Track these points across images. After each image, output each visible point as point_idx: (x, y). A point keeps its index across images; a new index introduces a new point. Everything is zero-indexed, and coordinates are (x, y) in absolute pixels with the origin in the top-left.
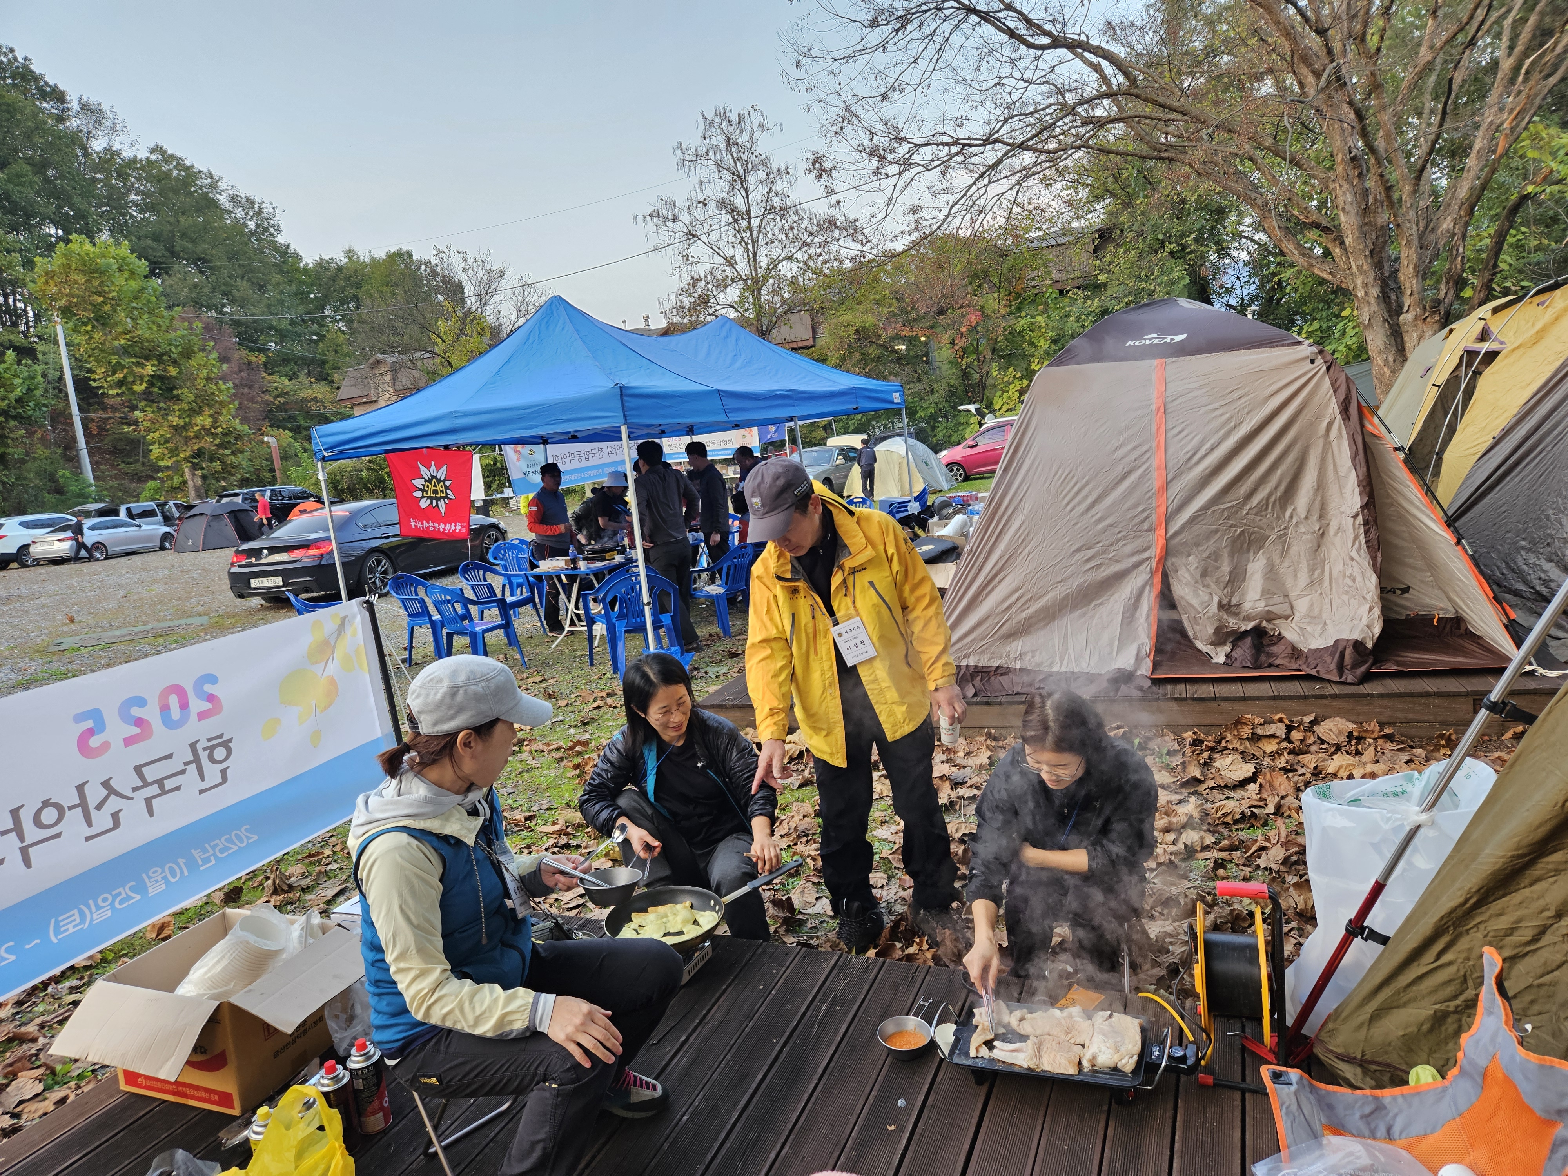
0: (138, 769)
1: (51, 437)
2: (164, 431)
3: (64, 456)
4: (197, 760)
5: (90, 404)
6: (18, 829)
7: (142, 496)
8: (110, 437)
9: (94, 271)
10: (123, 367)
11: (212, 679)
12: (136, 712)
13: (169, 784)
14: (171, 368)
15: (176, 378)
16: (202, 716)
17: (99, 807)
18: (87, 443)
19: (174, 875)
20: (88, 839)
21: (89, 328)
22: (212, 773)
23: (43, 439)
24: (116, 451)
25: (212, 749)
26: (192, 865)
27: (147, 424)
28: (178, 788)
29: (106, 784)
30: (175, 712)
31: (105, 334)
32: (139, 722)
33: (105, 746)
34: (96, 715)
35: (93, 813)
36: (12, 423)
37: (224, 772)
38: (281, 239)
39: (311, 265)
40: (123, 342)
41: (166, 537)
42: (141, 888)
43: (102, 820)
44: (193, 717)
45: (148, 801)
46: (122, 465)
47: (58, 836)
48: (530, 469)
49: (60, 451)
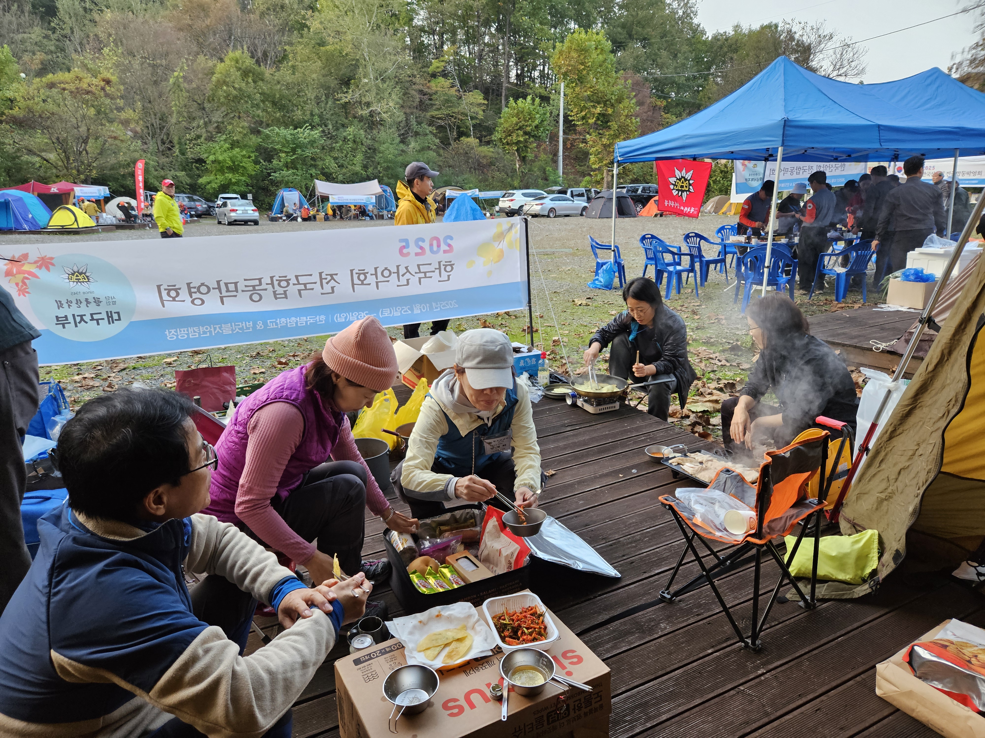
0: (418, 266)
1: (548, 148)
2: (599, 148)
3: (552, 159)
4: (440, 268)
5: (570, 130)
6: (376, 274)
7: (581, 185)
8: (575, 150)
9: (582, 50)
10: (587, 108)
11: (451, 238)
12: (421, 244)
13: (428, 275)
14: (609, 109)
15: (610, 115)
16: (445, 252)
17: (403, 275)
18: (563, 152)
19: (424, 309)
20: (398, 286)
21: (574, 85)
22: (444, 275)
23: (544, 149)
24: (577, 159)
25: (446, 266)
26: (431, 308)
27: (591, 143)
28: (431, 277)
29: (406, 268)
30: (435, 248)
31: (581, 89)
32: (421, 248)
33: (408, 254)
34: (406, 241)
35: (401, 277)
36: (532, 139)
37: (449, 276)
38: (695, 21)
39: (710, 38)
40: (589, 93)
41: (585, 208)
42: (412, 309)
43: (403, 281)
44: (442, 251)
45: (420, 279)
46: (578, 167)
47: (388, 281)
48: (751, 177)
49: (551, 157)
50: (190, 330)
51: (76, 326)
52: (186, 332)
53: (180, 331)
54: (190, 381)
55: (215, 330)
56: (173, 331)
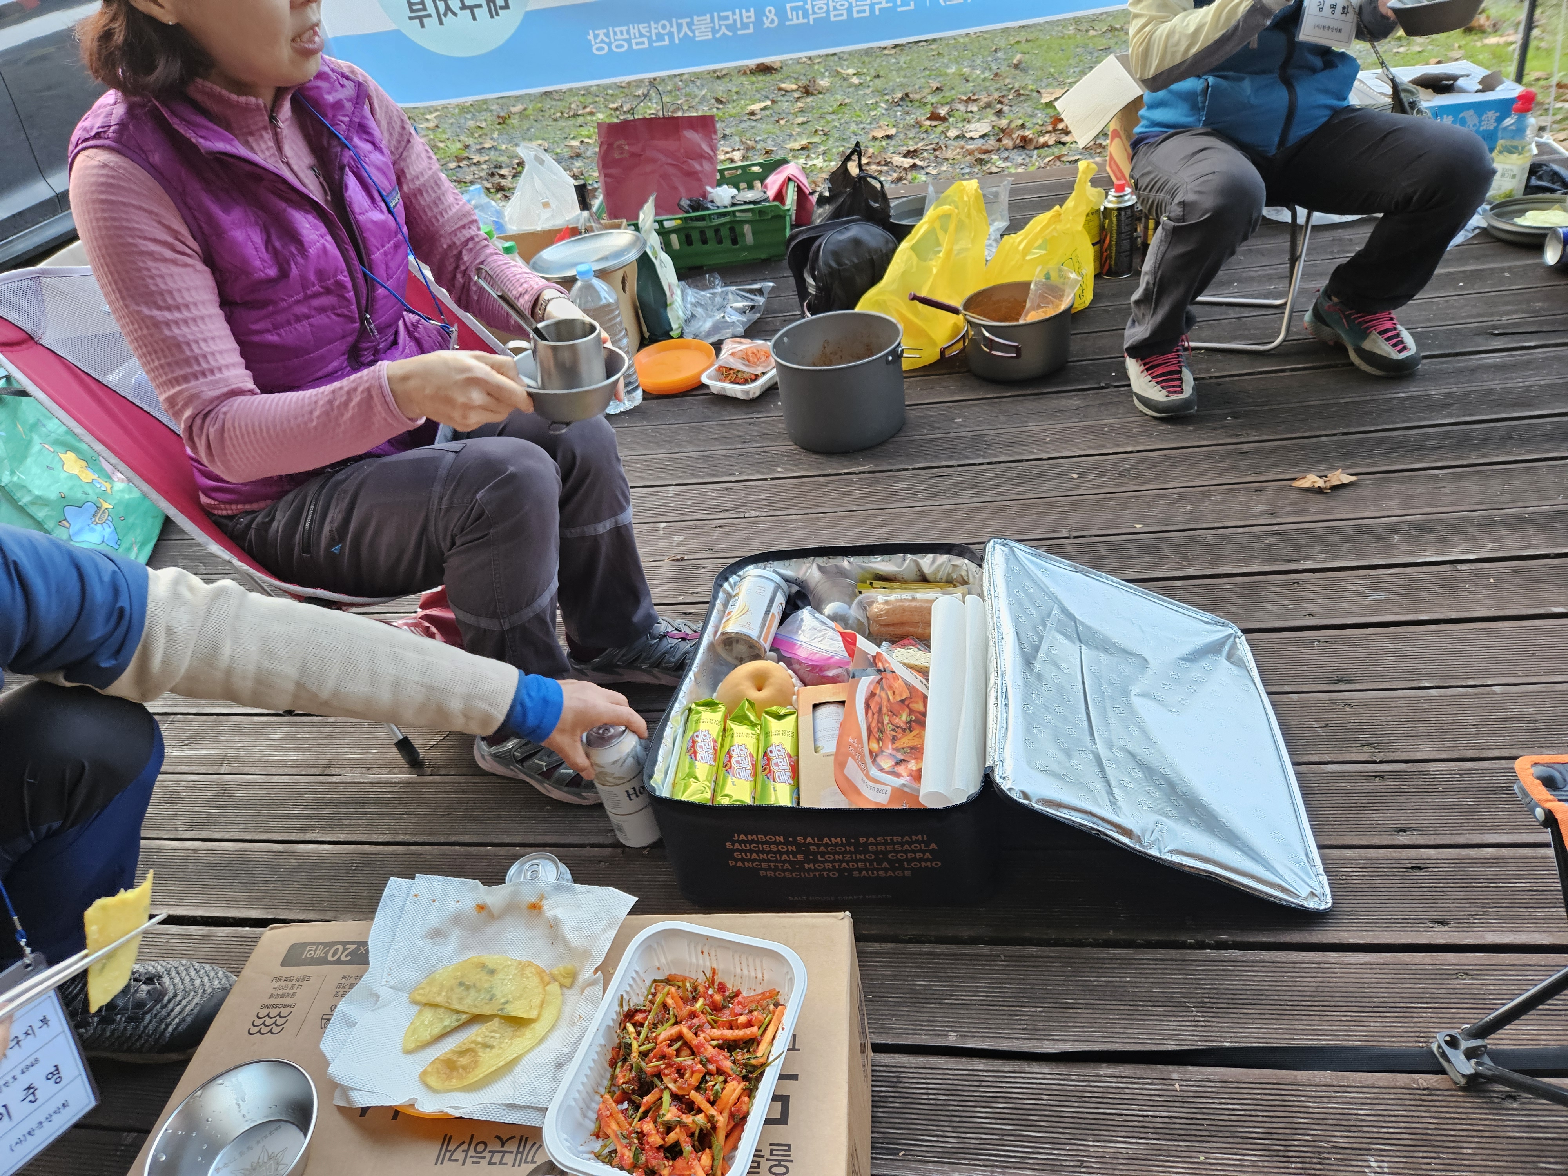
50: (632, 31)
51: (441, 23)
52: (626, 36)
53: (615, 33)
54: (620, 147)
55: (679, 31)
56: (601, 32)
